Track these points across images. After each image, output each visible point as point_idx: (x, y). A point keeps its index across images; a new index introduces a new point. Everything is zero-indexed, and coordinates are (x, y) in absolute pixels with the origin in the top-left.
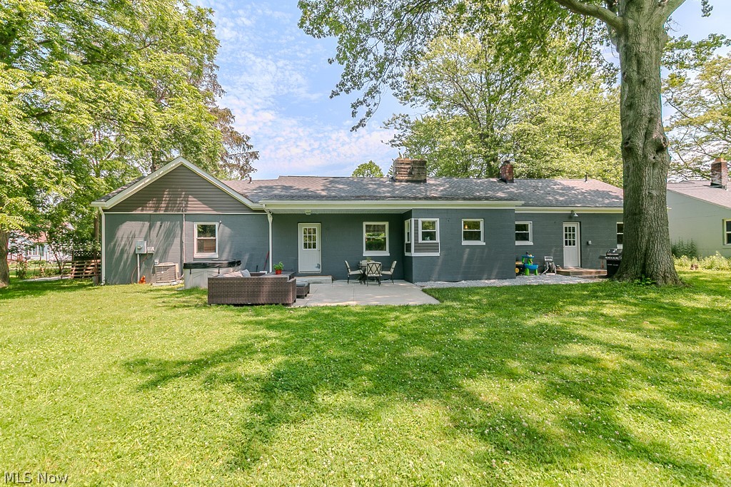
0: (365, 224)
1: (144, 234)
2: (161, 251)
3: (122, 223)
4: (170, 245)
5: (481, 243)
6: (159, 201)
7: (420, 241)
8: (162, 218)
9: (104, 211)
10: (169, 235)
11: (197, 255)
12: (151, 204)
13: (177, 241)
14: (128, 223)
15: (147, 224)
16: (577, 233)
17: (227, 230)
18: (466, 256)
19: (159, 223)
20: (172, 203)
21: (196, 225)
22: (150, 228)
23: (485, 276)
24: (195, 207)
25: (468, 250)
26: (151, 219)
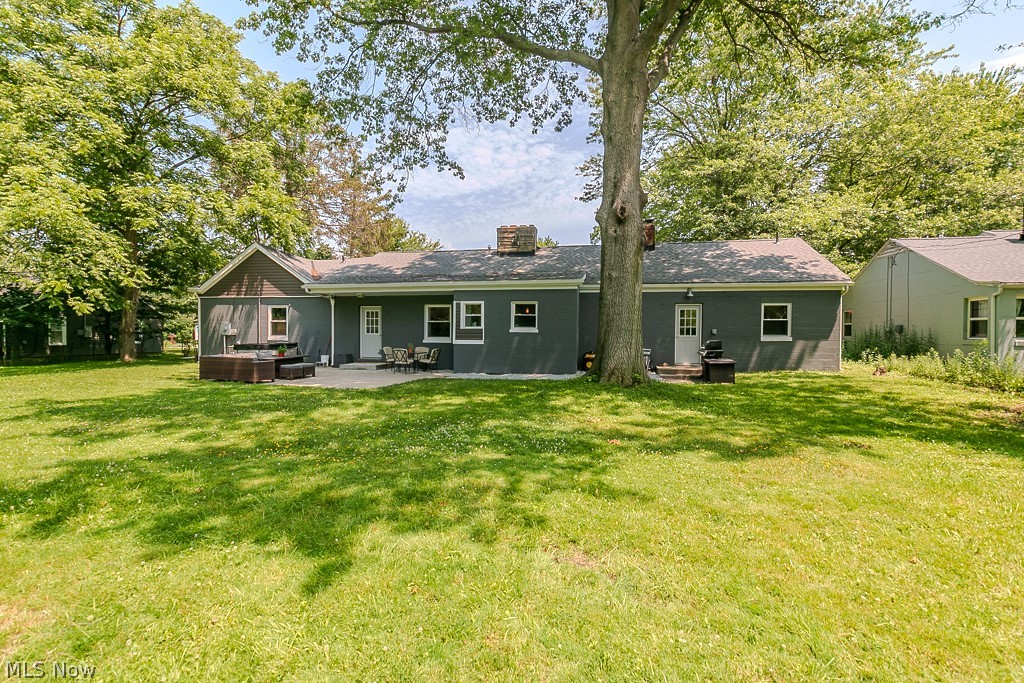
0: (427, 308)
1: (229, 317)
2: (242, 333)
3: (213, 307)
4: (249, 327)
5: (535, 330)
6: (240, 286)
7: (463, 326)
8: (243, 302)
9: (199, 295)
10: (249, 317)
11: (271, 338)
12: (234, 288)
13: (255, 323)
14: (218, 306)
15: (232, 307)
16: (698, 319)
17: (296, 313)
18: (514, 345)
19: (241, 306)
20: (250, 289)
21: (270, 308)
22: (234, 310)
23: (537, 370)
24: (269, 290)
25: (517, 338)
26: (234, 303)
